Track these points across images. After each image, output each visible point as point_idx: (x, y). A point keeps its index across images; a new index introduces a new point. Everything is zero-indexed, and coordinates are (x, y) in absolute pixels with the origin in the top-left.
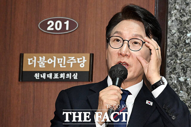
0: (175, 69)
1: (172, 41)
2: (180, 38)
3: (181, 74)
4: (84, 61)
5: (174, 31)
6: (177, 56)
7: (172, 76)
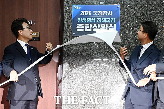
0: (66, 37)
1: (65, 28)
2: (68, 27)
3: (68, 38)
4: (37, 34)
5: (66, 25)
6: (67, 33)
7: (65, 39)
